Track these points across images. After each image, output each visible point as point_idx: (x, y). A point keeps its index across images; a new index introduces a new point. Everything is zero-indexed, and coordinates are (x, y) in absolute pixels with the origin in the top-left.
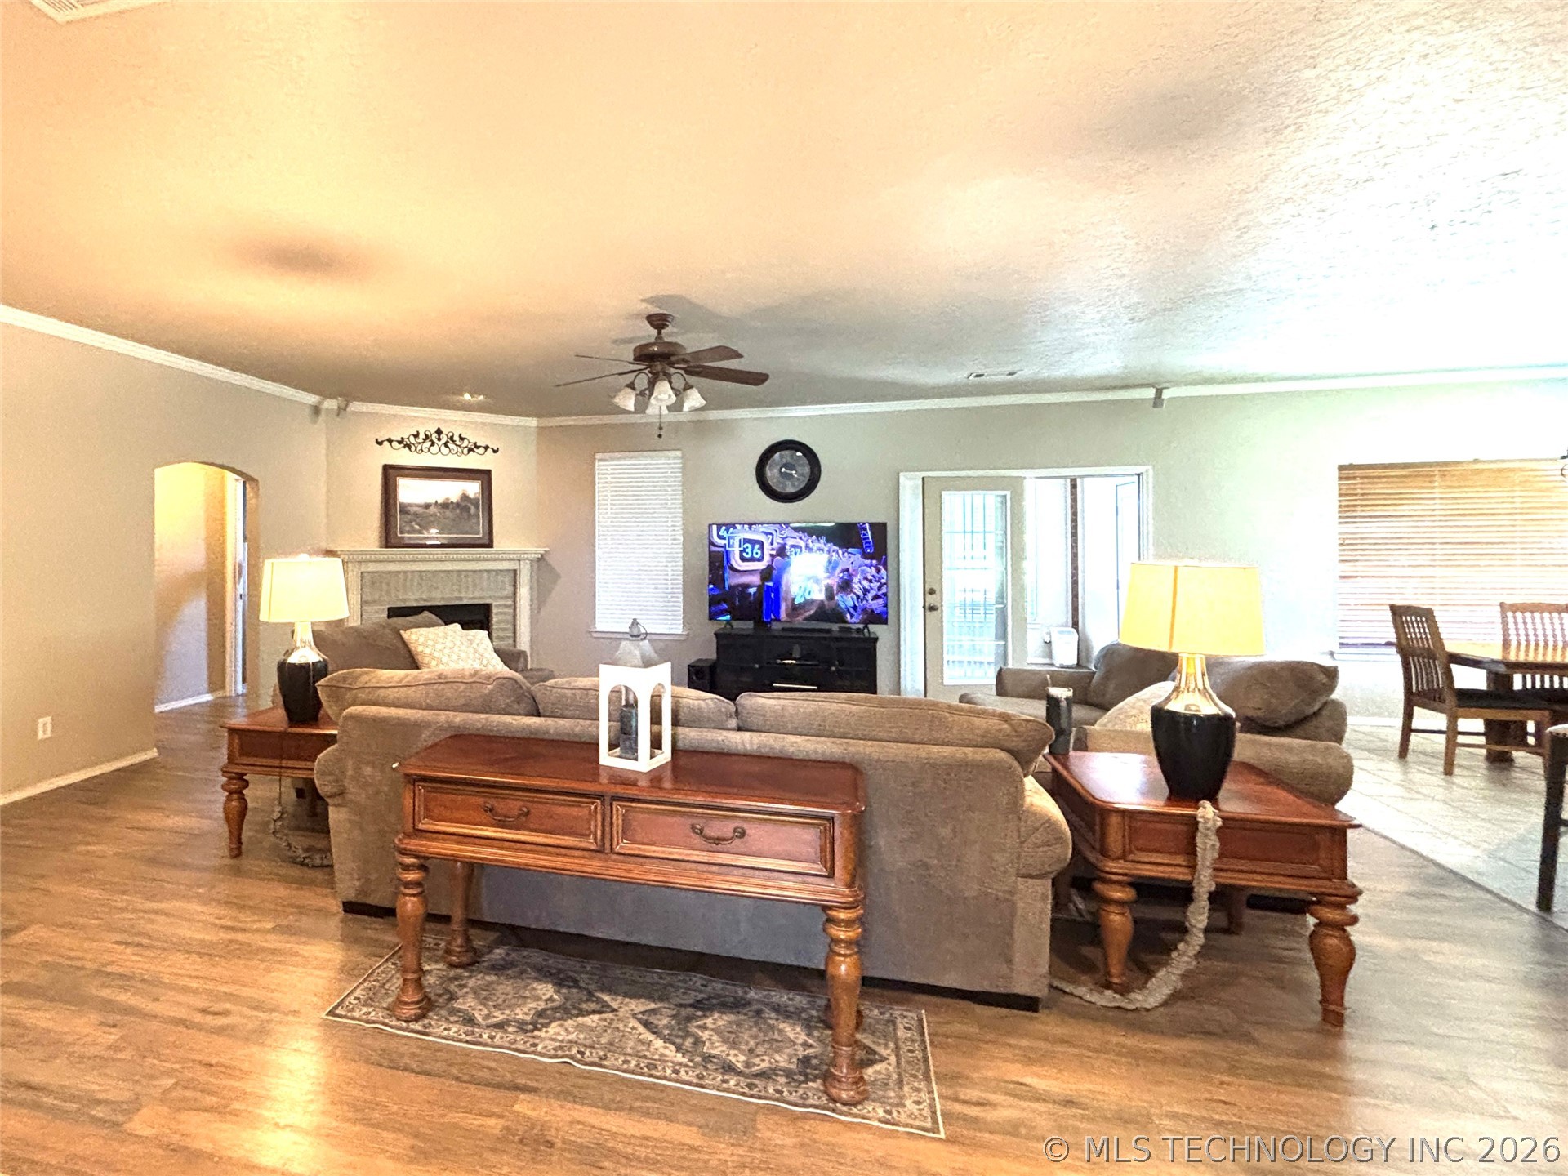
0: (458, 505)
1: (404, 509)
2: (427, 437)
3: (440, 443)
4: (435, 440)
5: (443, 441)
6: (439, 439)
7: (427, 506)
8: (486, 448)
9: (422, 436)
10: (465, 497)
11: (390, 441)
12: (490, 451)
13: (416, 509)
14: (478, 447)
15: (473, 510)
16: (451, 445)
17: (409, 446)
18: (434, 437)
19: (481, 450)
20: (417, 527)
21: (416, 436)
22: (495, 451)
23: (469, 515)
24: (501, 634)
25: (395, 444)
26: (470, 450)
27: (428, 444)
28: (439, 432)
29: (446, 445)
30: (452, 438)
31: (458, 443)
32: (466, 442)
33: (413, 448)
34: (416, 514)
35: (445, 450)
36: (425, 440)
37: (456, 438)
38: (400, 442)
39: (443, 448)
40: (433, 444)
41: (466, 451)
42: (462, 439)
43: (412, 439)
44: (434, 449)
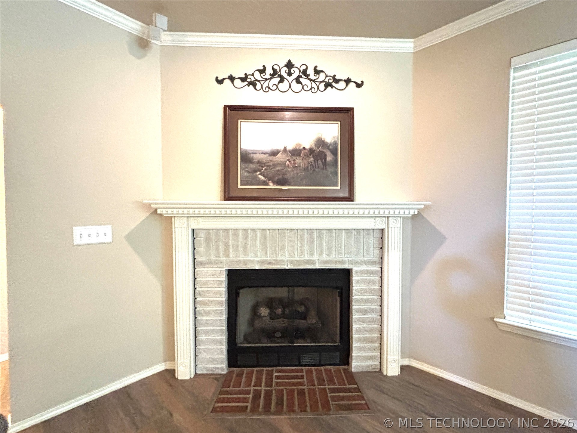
0: (311, 151)
1: (247, 158)
2: (274, 70)
3: (290, 79)
4: (285, 75)
5: (295, 76)
6: (290, 74)
7: (274, 153)
8: (348, 81)
9: (269, 71)
10: (320, 142)
11: (232, 78)
12: (352, 85)
13: (261, 156)
14: (337, 81)
15: (329, 158)
16: (304, 81)
17: (253, 84)
18: (284, 72)
19: (342, 85)
20: (262, 178)
21: (262, 71)
22: (359, 85)
23: (325, 164)
24: (363, 307)
25: (237, 82)
26: (328, 85)
27: (276, 80)
28: (289, 65)
29: (298, 81)
30: (305, 72)
31: (312, 77)
32: (322, 77)
33: (258, 86)
34: (259, 162)
35: (296, 87)
36: (273, 76)
37: (310, 71)
38: (243, 80)
39: (294, 83)
40: (282, 80)
41: (322, 87)
42: (317, 72)
43: (257, 76)
44: (284, 86)
